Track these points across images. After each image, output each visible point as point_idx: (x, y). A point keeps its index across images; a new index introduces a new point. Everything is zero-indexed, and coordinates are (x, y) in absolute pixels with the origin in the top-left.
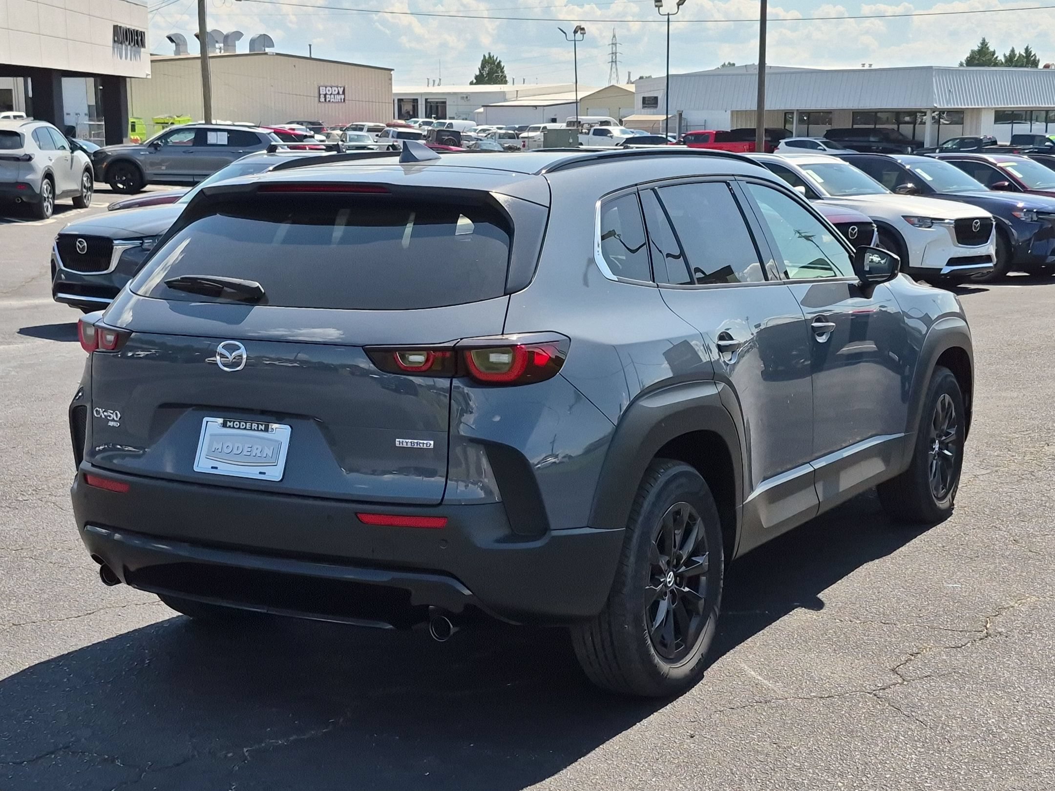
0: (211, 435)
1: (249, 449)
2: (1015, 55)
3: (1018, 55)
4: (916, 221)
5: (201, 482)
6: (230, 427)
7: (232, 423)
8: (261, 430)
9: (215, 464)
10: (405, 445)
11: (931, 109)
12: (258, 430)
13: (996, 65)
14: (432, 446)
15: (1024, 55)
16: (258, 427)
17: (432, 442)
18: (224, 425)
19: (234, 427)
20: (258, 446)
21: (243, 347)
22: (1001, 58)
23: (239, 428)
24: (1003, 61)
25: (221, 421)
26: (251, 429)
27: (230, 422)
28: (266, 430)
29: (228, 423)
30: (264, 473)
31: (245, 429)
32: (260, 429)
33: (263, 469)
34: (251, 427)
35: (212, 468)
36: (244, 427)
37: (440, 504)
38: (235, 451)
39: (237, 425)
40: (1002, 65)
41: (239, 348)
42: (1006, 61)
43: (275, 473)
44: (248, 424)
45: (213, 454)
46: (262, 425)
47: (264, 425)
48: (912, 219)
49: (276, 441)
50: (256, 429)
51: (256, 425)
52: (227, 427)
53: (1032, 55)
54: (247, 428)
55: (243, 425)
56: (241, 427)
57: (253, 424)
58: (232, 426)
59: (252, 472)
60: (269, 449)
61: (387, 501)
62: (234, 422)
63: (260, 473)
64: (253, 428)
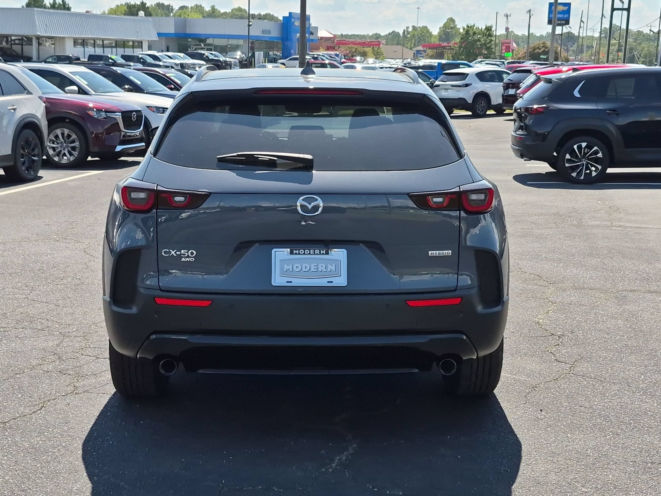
0: (281, 261)
1: (316, 267)
2: (56, 3)
3: (58, 3)
4: (155, 109)
5: (279, 293)
6: (296, 254)
7: (298, 251)
8: (323, 254)
9: (290, 280)
10: (435, 255)
11: (35, 36)
12: (320, 254)
13: (45, 8)
14: (450, 254)
15: (62, 3)
16: (320, 252)
17: (450, 251)
18: (292, 253)
19: (299, 254)
20: (322, 265)
21: (319, 199)
22: (48, 5)
23: (304, 254)
24: (49, 6)
25: (289, 250)
26: (315, 254)
27: (296, 250)
28: (327, 253)
29: (294, 251)
30: (332, 282)
31: (310, 254)
32: (321, 253)
33: (330, 279)
34: (314, 252)
35: (287, 282)
36: (308, 253)
37: (456, 290)
38: (304, 269)
39: (302, 252)
40: (49, 8)
41: (317, 200)
42: (51, 6)
43: (341, 281)
44: (311, 251)
45: (284, 273)
46: (323, 250)
47: (325, 251)
48: (153, 108)
49: (338, 260)
50: (319, 253)
51: (318, 251)
52: (293, 254)
53: (67, 4)
54: (311, 253)
55: (307, 252)
56: (306, 253)
57: (316, 251)
58: (298, 253)
59: (322, 282)
60: (332, 266)
61: (424, 291)
62: (299, 250)
63: (328, 282)
64: (316, 253)
